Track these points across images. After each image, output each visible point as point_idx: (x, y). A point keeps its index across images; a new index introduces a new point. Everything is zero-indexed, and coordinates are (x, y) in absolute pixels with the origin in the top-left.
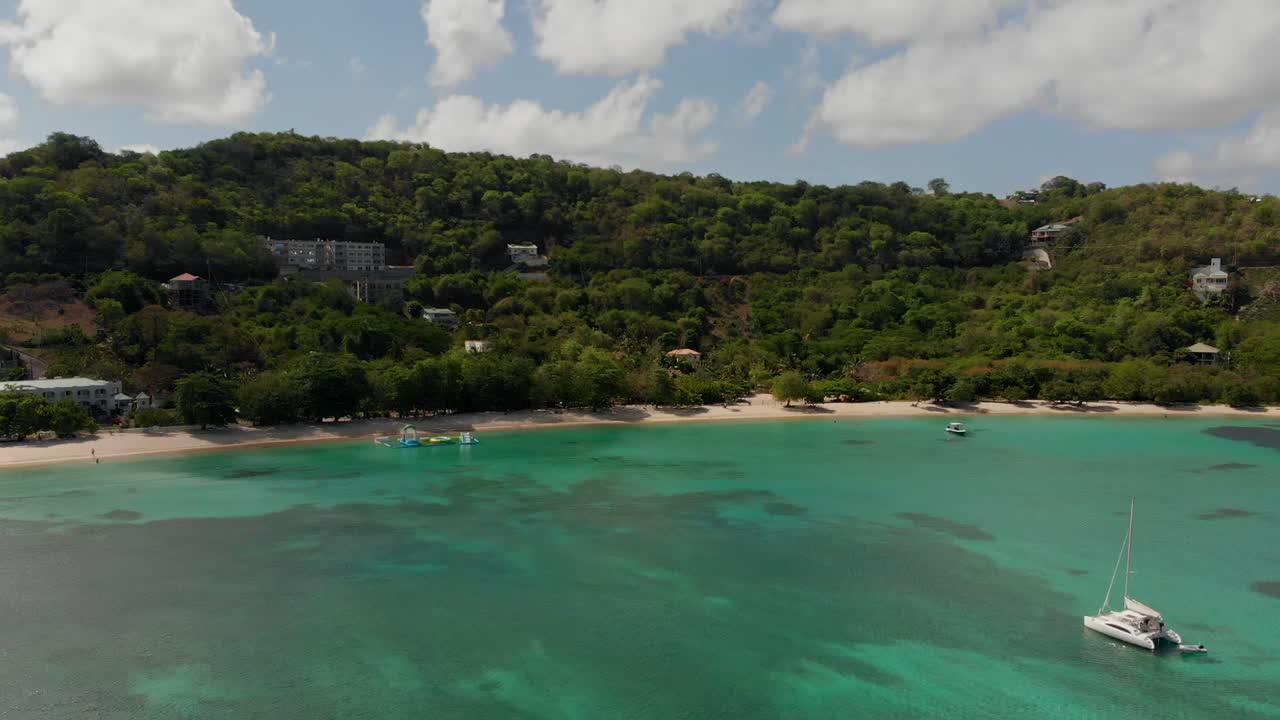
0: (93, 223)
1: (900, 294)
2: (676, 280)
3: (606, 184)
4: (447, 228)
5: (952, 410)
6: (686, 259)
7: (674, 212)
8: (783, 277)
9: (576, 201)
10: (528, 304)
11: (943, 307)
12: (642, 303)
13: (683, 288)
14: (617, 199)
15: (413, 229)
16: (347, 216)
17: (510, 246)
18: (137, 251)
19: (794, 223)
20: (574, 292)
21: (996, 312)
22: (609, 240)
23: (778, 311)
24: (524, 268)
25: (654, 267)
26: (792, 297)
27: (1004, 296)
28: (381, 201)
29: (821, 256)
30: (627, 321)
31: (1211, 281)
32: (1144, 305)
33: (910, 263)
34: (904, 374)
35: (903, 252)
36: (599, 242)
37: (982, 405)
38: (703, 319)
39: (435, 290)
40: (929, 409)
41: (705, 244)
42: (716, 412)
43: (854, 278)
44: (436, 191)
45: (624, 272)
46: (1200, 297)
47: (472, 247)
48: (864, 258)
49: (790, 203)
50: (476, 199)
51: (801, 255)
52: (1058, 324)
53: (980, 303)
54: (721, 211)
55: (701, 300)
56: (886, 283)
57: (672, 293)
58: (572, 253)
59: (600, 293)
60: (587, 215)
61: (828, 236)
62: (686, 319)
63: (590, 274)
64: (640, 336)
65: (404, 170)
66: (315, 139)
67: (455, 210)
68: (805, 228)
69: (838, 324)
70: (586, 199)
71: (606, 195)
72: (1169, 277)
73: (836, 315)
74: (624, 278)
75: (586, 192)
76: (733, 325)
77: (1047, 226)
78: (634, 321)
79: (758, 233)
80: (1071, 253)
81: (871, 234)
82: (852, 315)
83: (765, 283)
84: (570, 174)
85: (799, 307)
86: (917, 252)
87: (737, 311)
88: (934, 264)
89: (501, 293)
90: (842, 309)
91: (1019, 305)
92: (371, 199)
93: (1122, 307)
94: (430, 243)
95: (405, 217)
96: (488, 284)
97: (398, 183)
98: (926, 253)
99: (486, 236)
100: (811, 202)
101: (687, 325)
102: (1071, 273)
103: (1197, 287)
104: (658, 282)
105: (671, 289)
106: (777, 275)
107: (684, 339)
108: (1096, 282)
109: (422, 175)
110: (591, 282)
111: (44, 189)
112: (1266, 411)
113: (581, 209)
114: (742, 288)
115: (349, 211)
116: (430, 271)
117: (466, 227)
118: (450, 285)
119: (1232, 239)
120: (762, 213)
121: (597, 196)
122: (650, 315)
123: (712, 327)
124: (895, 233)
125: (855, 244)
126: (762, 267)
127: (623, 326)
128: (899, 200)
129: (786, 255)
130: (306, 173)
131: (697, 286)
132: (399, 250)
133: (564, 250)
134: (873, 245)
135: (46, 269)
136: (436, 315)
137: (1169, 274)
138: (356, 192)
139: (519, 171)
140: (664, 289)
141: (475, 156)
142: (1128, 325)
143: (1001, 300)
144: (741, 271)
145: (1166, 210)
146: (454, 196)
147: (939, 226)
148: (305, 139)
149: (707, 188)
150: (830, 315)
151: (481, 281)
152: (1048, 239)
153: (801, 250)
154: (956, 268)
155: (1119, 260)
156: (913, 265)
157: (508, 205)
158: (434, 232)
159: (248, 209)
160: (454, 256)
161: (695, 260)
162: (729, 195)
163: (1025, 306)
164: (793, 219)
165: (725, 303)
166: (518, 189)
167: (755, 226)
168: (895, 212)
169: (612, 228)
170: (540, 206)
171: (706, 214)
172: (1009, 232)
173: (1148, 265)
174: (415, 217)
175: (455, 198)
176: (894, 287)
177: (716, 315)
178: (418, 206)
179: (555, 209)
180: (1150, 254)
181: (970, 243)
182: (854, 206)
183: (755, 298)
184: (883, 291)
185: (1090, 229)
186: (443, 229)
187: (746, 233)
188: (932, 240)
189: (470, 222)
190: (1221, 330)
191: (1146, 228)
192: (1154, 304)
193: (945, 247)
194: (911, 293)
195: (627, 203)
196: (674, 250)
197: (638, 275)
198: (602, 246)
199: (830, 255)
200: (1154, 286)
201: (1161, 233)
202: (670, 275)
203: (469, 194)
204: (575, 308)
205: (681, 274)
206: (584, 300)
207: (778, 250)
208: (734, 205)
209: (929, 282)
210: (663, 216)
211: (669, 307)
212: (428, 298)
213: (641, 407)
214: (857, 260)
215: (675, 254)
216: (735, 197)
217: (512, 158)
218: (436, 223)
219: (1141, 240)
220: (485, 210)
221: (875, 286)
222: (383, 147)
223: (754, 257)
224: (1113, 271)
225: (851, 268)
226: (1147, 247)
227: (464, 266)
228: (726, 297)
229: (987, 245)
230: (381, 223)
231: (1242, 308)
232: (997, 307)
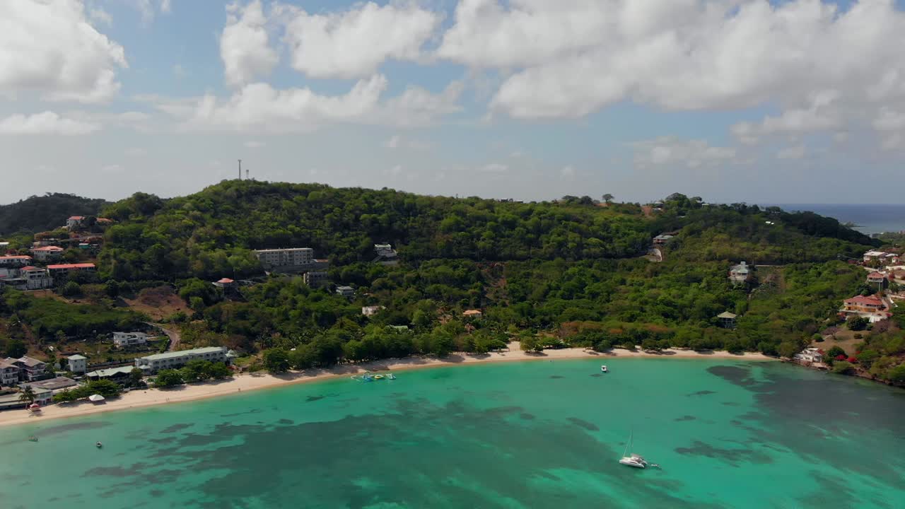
0: (171, 249)
1: (583, 275)
2: (466, 266)
3: (426, 206)
4: (343, 237)
5: (600, 354)
6: (471, 252)
7: (463, 224)
8: (522, 263)
9: (409, 216)
10: (390, 282)
11: (604, 285)
12: (449, 280)
13: (470, 270)
14: (432, 216)
15: (326, 238)
16: (290, 232)
17: (376, 246)
18: (198, 266)
19: (528, 232)
20: (412, 274)
21: (631, 288)
22: (429, 241)
23: (520, 284)
24: (385, 259)
25: (453, 257)
26: (528, 275)
27: (635, 279)
28: (307, 223)
29: (543, 251)
30: (442, 291)
31: (739, 274)
32: (704, 288)
33: (589, 256)
34: (581, 331)
35: (585, 250)
36: (423, 242)
37: (615, 351)
38: (482, 289)
39: (342, 275)
40: (590, 353)
41: (481, 244)
42: (494, 356)
43: (560, 265)
44: (336, 216)
45: (438, 261)
46: (733, 283)
47: (357, 248)
48: (565, 253)
49: (526, 219)
50: (357, 219)
51: (531, 251)
52: (660, 298)
53: (623, 282)
54: (489, 224)
55: (480, 277)
56: (576, 269)
57: (464, 274)
58: (409, 249)
59: (427, 274)
60: (416, 225)
61: (546, 239)
62: (473, 290)
63: (421, 261)
64: (449, 299)
65: (317, 203)
66: (266, 183)
67: (346, 226)
68: (534, 234)
69: (552, 293)
70: (415, 215)
71: (426, 212)
72: (719, 272)
73: (550, 288)
74: (439, 265)
75: (414, 211)
76: (497, 291)
77: (661, 236)
78: (445, 291)
79: (508, 237)
80: (672, 253)
81: (569, 238)
82: (558, 288)
83: (513, 267)
84: (406, 201)
85: (531, 282)
86: (593, 250)
87: (499, 283)
88: (601, 257)
89: (375, 276)
90: (553, 284)
91: (642, 284)
92: (302, 221)
93: (693, 289)
94: (335, 247)
95: (321, 232)
96: (368, 270)
97: (316, 211)
98: (597, 250)
99: (364, 242)
100: (536, 218)
101: (474, 294)
102: (670, 266)
103: (732, 278)
104: (455, 267)
105: (464, 271)
106: (519, 262)
107: (472, 302)
108: (682, 272)
109: (328, 206)
110: (421, 266)
111: (144, 231)
112: (743, 354)
113: (413, 222)
114: (501, 269)
115: (292, 230)
116: (336, 263)
117: (353, 236)
118: (349, 272)
119: (754, 249)
120: (511, 225)
121: (421, 213)
122: (454, 287)
123: (486, 293)
124: (581, 238)
125: (561, 245)
126: (511, 257)
127: (440, 293)
128: (584, 217)
129: (525, 250)
130: (264, 206)
131: (477, 269)
132: (320, 251)
133: (405, 247)
134: (570, 245)
135: (155, 278)
136: (344, 290)
137: (719, 269)
138: (294, 217)
139: (378, 200)
140: (460, 272)
141: (353, 190)
142: (694, 299)
143: (633, 281)
144: (500, 259)
145: (722, 231)
146: (345, 219)
147: (604, 234)
148: (260, 183)
149: (482, 210)
150: (547, 288)
151: (364, 269)
152: (662, 243)
153: (532, 248)
154: (612, 259)
155: (695, 260)
156: (590, 258)
157: (374, 221)
158: (337, 240)
159: (240, 232)
160: (348, 254)
161: (476, 253)
162: (493, 214)
163: (646, 285)
164: (527, 229)
165: (493, 278)
166: (379, 211)
167: (507, 233)
168: (581, 225)
169: (430, 233)
170: (391, 221)
171: (481, 225)
172: (641, 239)
173: (708, 264)
174: (325, 231)
175: (346, 219)
176: (580, 270)
177: (487, 285)
178: (327, 224)
179: (399, 222)
180: (712, 257)
181: (621, 244)
182: (560, 221)
183: (508, 276)
184: (574, 274)
185: (682, 239)
186: (341, 238)
187: (503, 236)
188: (600, 243)
189: (354, 233)
190: (740, 304)
191: (712, 240)
192: (709, 287)
193: (608, 247)
194: (588, 276)
195: (438, 218)
196: (464, 247)
197: (446, 263)
198: (425, 244)
199: (547, 251)
200: (710, 277)
201: (718, 244)
202: (463, 263)
203: (353, 216)
204: (414, 283)
205: (468, 262)
206: (418, 277)
207: (520, 247)
208: (496, 220)
209: (598, 268)
210: (457, 227)
211: (463, 282)
212: (339, 280)
213: (460, 354)
214: (561, 255)
215: (465, 249)
216: (496, 215)
217: (372, 191)
218: (338, 234)
219: (708, 248)
220: (362, 225)
221: (570, 271)
222: (304, 188)
223: (507, 251)
224: (692, 266)
225: (559, 259)
226: (710, 253)
227: (354, 259)
228: (492, 274)
229: (631, 246)
230: (308, 236)
231: (754, 290)
232: (632, 285)
